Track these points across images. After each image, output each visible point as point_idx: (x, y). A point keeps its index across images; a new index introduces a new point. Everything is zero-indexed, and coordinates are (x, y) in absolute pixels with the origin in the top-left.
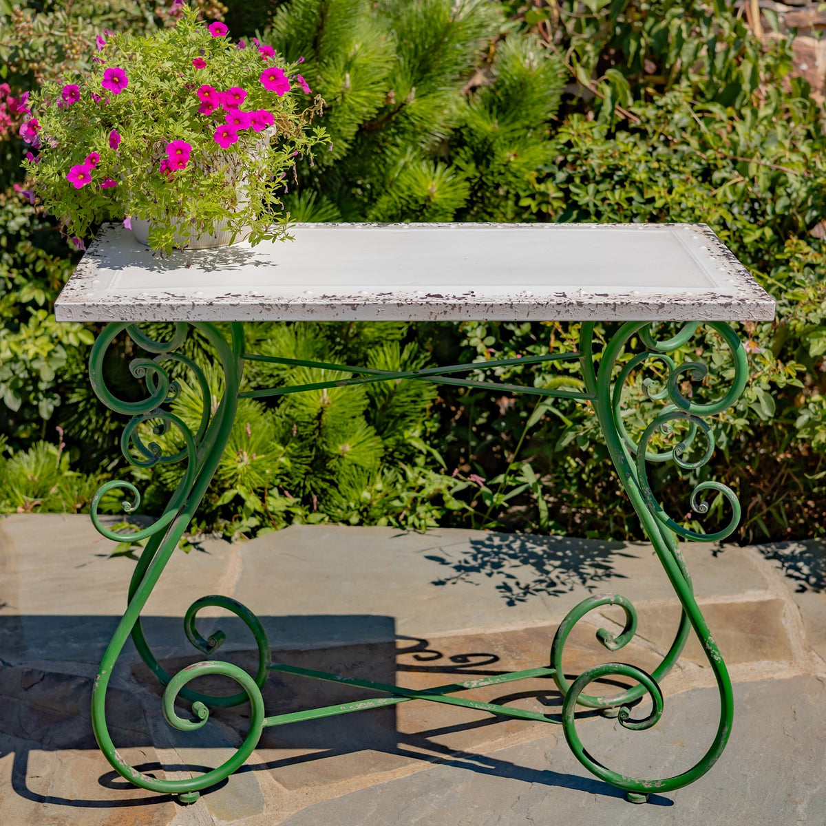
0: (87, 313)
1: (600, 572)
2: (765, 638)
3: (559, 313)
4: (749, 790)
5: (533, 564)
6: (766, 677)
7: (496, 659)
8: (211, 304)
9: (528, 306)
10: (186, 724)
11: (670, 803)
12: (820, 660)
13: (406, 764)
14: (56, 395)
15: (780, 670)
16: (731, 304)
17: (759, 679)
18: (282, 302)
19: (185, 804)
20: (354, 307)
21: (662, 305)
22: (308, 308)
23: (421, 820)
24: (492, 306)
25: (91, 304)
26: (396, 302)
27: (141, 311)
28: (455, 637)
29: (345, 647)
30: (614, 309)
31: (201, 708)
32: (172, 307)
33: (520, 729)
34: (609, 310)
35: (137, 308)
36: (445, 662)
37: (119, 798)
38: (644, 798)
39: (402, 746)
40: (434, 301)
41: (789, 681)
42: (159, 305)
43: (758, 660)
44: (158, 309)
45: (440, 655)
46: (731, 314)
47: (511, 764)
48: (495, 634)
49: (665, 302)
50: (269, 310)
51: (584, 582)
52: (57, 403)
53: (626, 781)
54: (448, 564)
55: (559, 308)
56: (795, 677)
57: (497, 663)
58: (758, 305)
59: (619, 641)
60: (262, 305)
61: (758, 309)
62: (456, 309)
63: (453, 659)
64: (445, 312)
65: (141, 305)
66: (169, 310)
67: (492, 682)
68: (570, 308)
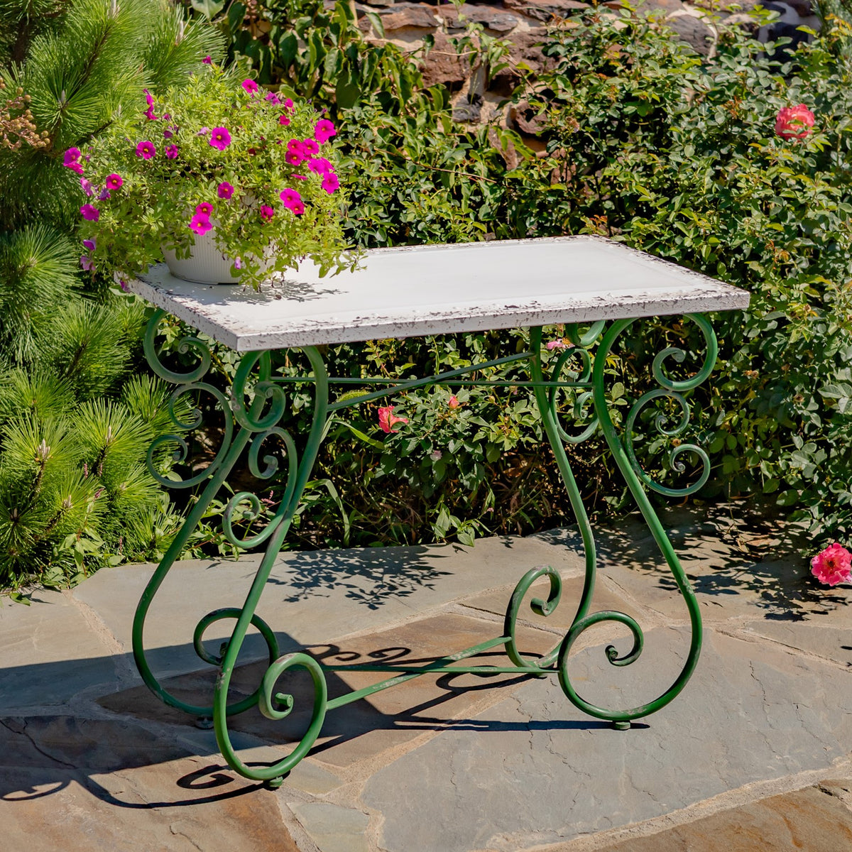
0: (262, 342)
1: (425, 572)
3: (606, 313)
5: (359, 573)
7: (407, 651)
8: (357, 327)
9: (585, 309)
11: (647, 726)
12: (660, 614)
13: (417, 735)
20: (462, 320)
21: (676, 301)
22: (429, 324)
24: (560, 311)
25: (265, 333)
26: (492, 314)
27: (304, 337)
28: (355, 639)
30: (644, 307)
32: (327, 332)
33: (480, 697)
34: (640, 308)
35: (301, 334)
36: (367, 659)
37: (212, 795)
38: (628, 725)
39: (400, 723)
40: (511, 311)
42: (318, 331)
44: (317, 334)
45: (357, 656)
46: (722, 305)
47: (499, 722)
48: (386, 632)
49: (678, 298)
50: (400, 328)
51: (419, 582)
53: (612, 713)
54: (283, 583)
56: (653, 629)
57: (410, 654)
58: (739, 296)
60: (395, 324)
61: (739, 299)
62: (535, 316)
63: (372, 655)
64: (527, 319)
65: (304, 332)
66: (325, 334)
68: (613, 309)
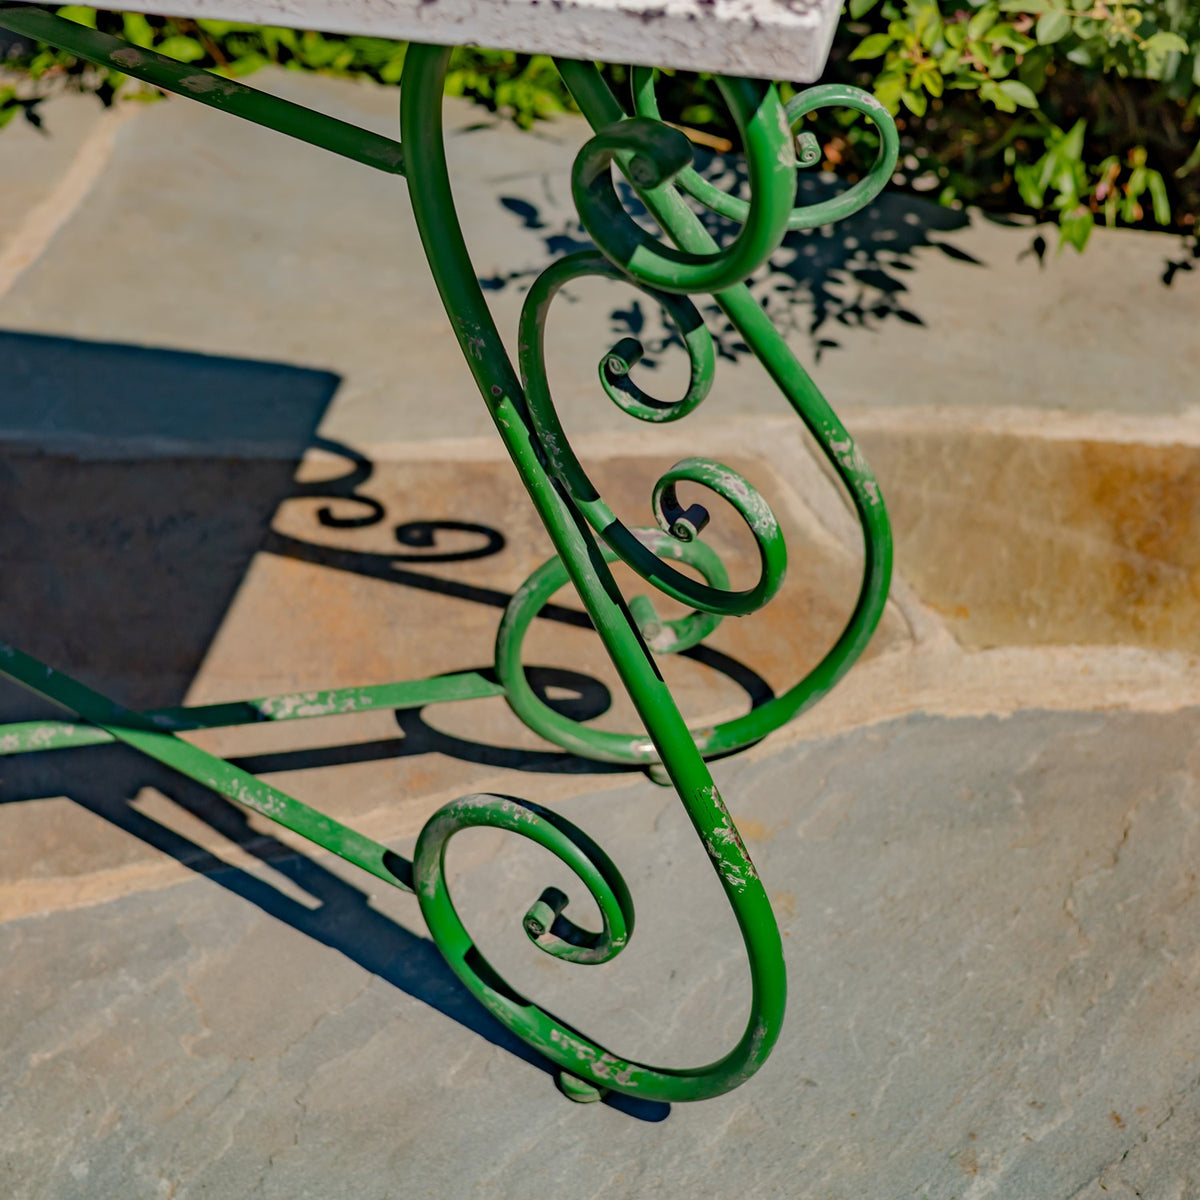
1: (872, 295)
2: (1165, 570)
4: (876, 1100)
6: (1111, 698)
7: (496, 546)
15: (1156, 682)
17: (1088, 704)
23: (54, 1060)
36: (379, 540)
38: (594, 1094)
41: (1163, 720)
43: (1114, 642)
45: (378, 516)
53: (557, 1045)
54: (539, 226)
56: (1185, 710)
59: (683, 629)
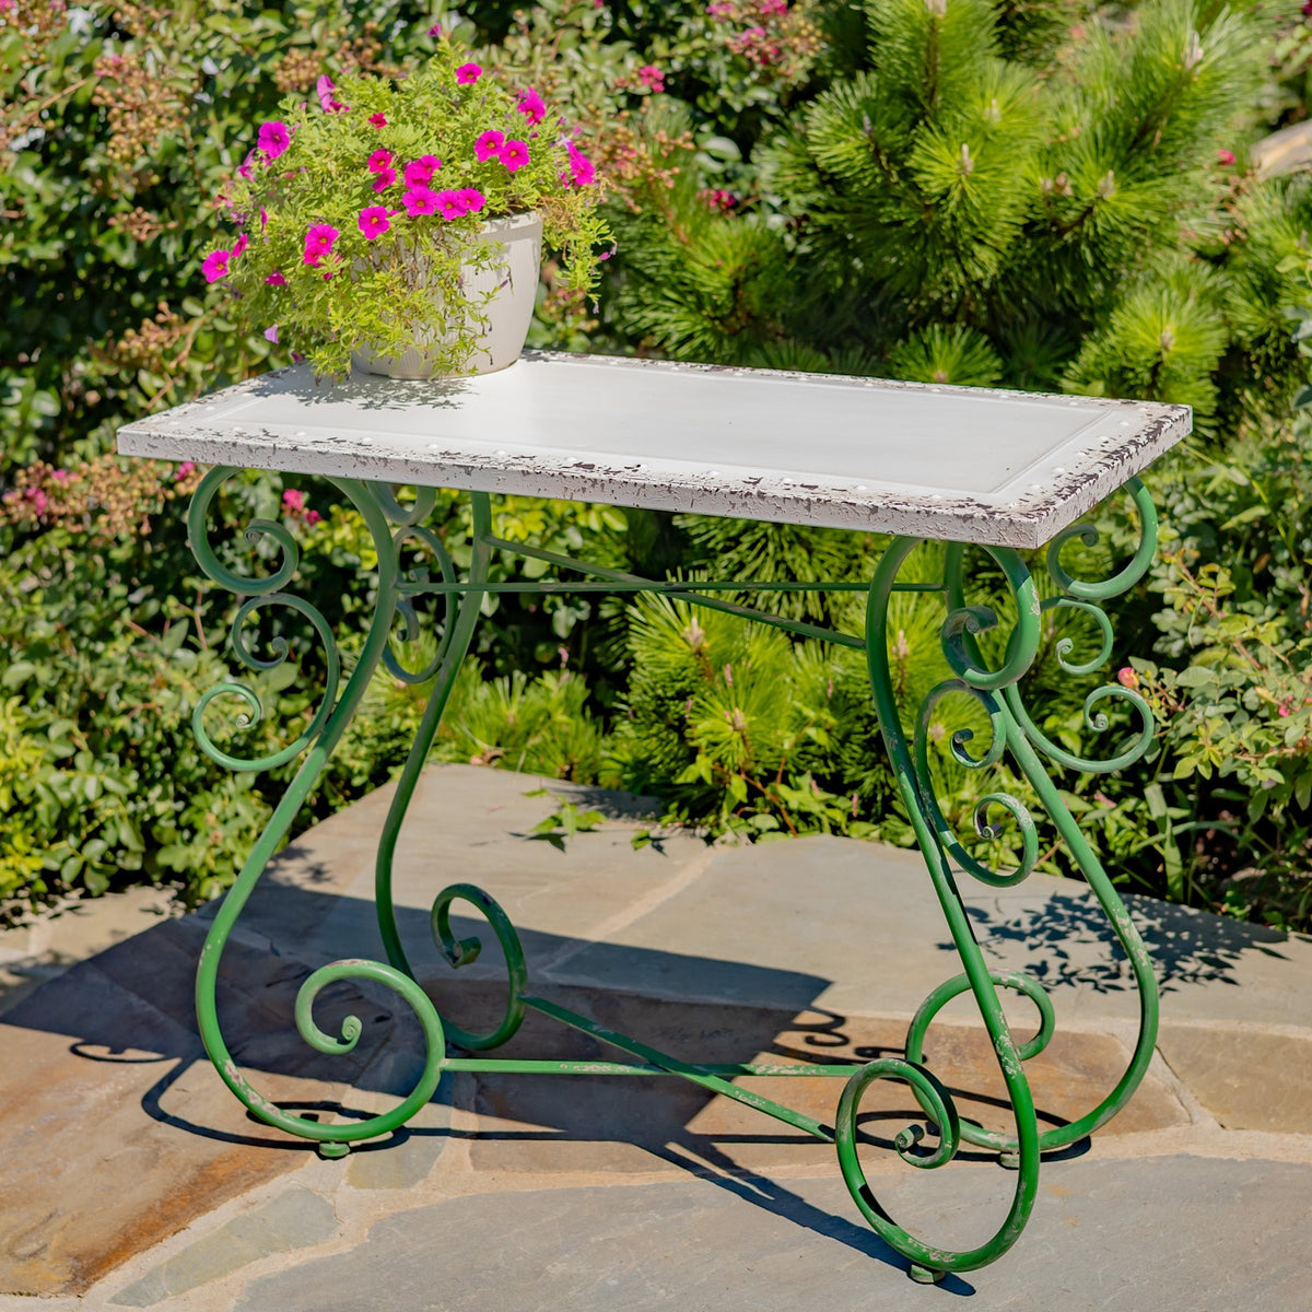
3: (733, 505)
8: (295, 449)
9: (692, 491)
10: (326, 1043)
11: (969, 1291)
13: (660, 1169)
14: (583, 604)
16: (972, 517)
18: (381, 455)
19: (323, 1158)
20: (468, 470)
21: (875, 509)
25: (156, 434)
26: (521, 469)
27: (214, 450)
28: (895, 1021)
29: (727, 1007)
30: (808, 508)
31: (353, 1026)
32: (249, 448)
34: (801, 507)
35: (209, 446)
36: (843, 1052)
38: (929, 1277)
39: (673, 1147)
40: (581, 472)
44: (233, 449)
45: (844, 1042)
46: (974, 533)
49: (880, 505)
50: (365, 464)
51: (1165, 980)
52: (583, 615)
53: (911, 1245)
54: (988, 922)
55: (734, 499)
58: (1011, 522)
60: (356, 456)
61: (1012, 529)
62: (598, 486)
63: (860, 1050)
67: (801, 1071)
68: (748, 500)
